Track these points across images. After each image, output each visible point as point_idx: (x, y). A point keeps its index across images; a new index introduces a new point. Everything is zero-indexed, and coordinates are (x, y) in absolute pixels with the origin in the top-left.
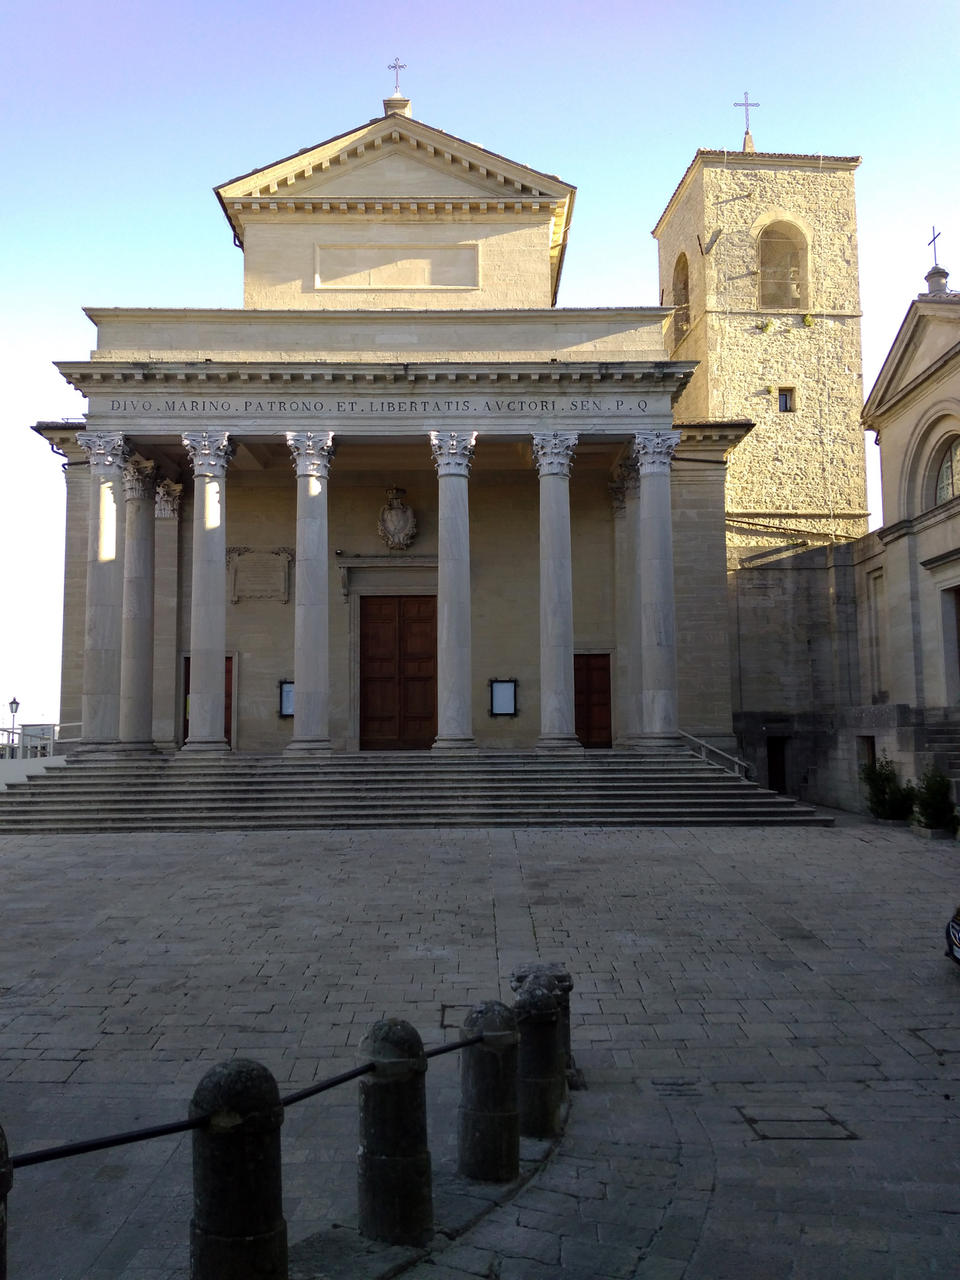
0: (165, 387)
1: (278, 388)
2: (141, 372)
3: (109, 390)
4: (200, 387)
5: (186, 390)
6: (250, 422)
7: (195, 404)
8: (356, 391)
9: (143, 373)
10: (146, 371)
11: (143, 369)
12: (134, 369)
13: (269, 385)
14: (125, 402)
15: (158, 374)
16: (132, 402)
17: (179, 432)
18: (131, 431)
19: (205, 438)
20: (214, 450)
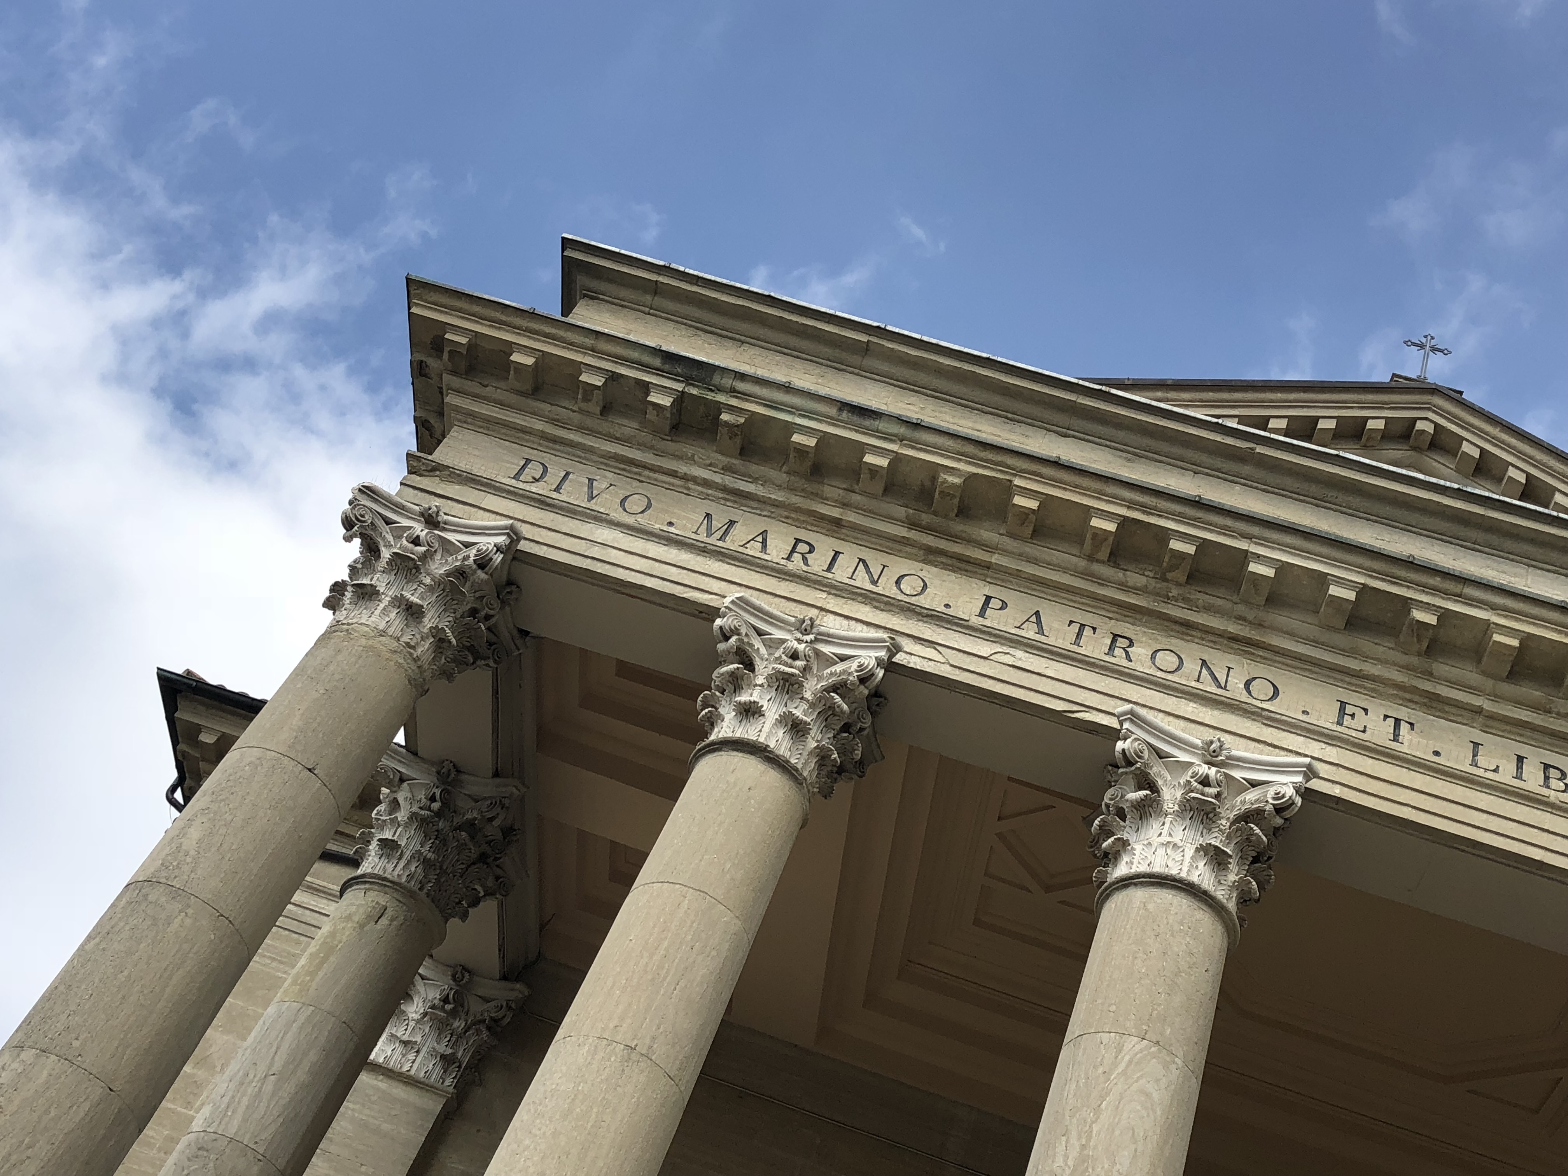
0: (727, 469)
1: (1123, 587)
2: (679, 387)
3: (539, 425)
4: (845, 505)
5: (795, 500)
6: (985, 648)
7: (803, 548)
8: (1428, 686)
9: (683, 392)
10: (694, 391)
11: (688, 380)
12: (658, 371)
13: (1097, 568)
14: (568, 474)
15: (731, 409)
16: (591, 481)
17: (712, 599)
18: (545, 548)
19: (806, 632)
20: (819, 686)
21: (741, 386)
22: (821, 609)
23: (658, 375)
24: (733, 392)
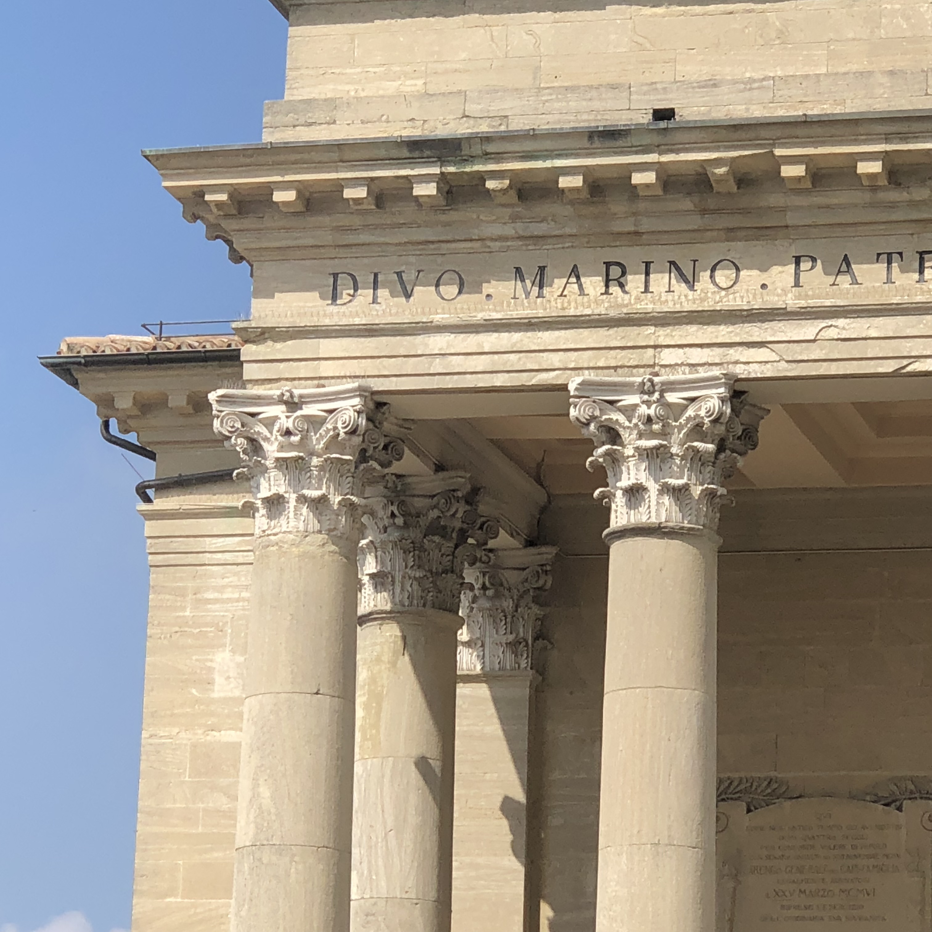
1: (913, 204)
2: (436, 170)
3: (328, 238)
4: (636, 215)
5: (587, 226)
6: (809, 330)
9: (442, 173)
10: (452, 169)
11: (442, 161)
12: (410, 161)
13: (881, 195)
14: (376, 275)
15: (494, 175)
16: (399, 274)
17: (557, 377)
18: (394, 379)
19: (651, 393)
20: (681, 436)
21: (491, 148)
22: (655, 347)
23: (410, 163)
24: (487, 156)
